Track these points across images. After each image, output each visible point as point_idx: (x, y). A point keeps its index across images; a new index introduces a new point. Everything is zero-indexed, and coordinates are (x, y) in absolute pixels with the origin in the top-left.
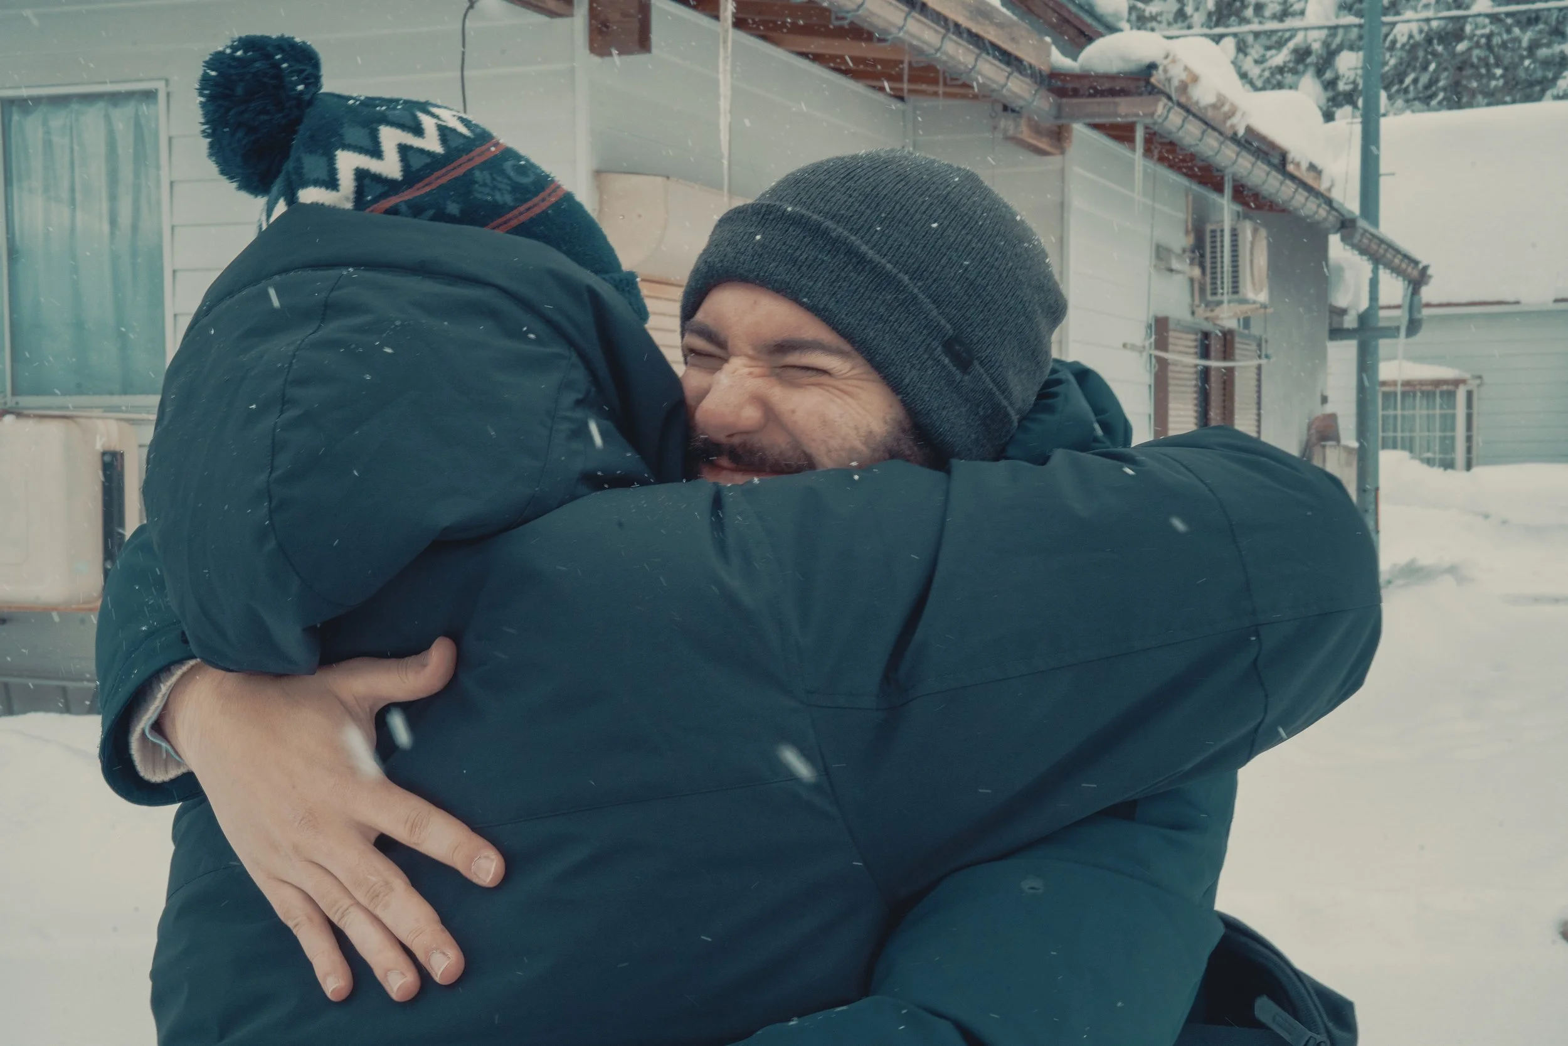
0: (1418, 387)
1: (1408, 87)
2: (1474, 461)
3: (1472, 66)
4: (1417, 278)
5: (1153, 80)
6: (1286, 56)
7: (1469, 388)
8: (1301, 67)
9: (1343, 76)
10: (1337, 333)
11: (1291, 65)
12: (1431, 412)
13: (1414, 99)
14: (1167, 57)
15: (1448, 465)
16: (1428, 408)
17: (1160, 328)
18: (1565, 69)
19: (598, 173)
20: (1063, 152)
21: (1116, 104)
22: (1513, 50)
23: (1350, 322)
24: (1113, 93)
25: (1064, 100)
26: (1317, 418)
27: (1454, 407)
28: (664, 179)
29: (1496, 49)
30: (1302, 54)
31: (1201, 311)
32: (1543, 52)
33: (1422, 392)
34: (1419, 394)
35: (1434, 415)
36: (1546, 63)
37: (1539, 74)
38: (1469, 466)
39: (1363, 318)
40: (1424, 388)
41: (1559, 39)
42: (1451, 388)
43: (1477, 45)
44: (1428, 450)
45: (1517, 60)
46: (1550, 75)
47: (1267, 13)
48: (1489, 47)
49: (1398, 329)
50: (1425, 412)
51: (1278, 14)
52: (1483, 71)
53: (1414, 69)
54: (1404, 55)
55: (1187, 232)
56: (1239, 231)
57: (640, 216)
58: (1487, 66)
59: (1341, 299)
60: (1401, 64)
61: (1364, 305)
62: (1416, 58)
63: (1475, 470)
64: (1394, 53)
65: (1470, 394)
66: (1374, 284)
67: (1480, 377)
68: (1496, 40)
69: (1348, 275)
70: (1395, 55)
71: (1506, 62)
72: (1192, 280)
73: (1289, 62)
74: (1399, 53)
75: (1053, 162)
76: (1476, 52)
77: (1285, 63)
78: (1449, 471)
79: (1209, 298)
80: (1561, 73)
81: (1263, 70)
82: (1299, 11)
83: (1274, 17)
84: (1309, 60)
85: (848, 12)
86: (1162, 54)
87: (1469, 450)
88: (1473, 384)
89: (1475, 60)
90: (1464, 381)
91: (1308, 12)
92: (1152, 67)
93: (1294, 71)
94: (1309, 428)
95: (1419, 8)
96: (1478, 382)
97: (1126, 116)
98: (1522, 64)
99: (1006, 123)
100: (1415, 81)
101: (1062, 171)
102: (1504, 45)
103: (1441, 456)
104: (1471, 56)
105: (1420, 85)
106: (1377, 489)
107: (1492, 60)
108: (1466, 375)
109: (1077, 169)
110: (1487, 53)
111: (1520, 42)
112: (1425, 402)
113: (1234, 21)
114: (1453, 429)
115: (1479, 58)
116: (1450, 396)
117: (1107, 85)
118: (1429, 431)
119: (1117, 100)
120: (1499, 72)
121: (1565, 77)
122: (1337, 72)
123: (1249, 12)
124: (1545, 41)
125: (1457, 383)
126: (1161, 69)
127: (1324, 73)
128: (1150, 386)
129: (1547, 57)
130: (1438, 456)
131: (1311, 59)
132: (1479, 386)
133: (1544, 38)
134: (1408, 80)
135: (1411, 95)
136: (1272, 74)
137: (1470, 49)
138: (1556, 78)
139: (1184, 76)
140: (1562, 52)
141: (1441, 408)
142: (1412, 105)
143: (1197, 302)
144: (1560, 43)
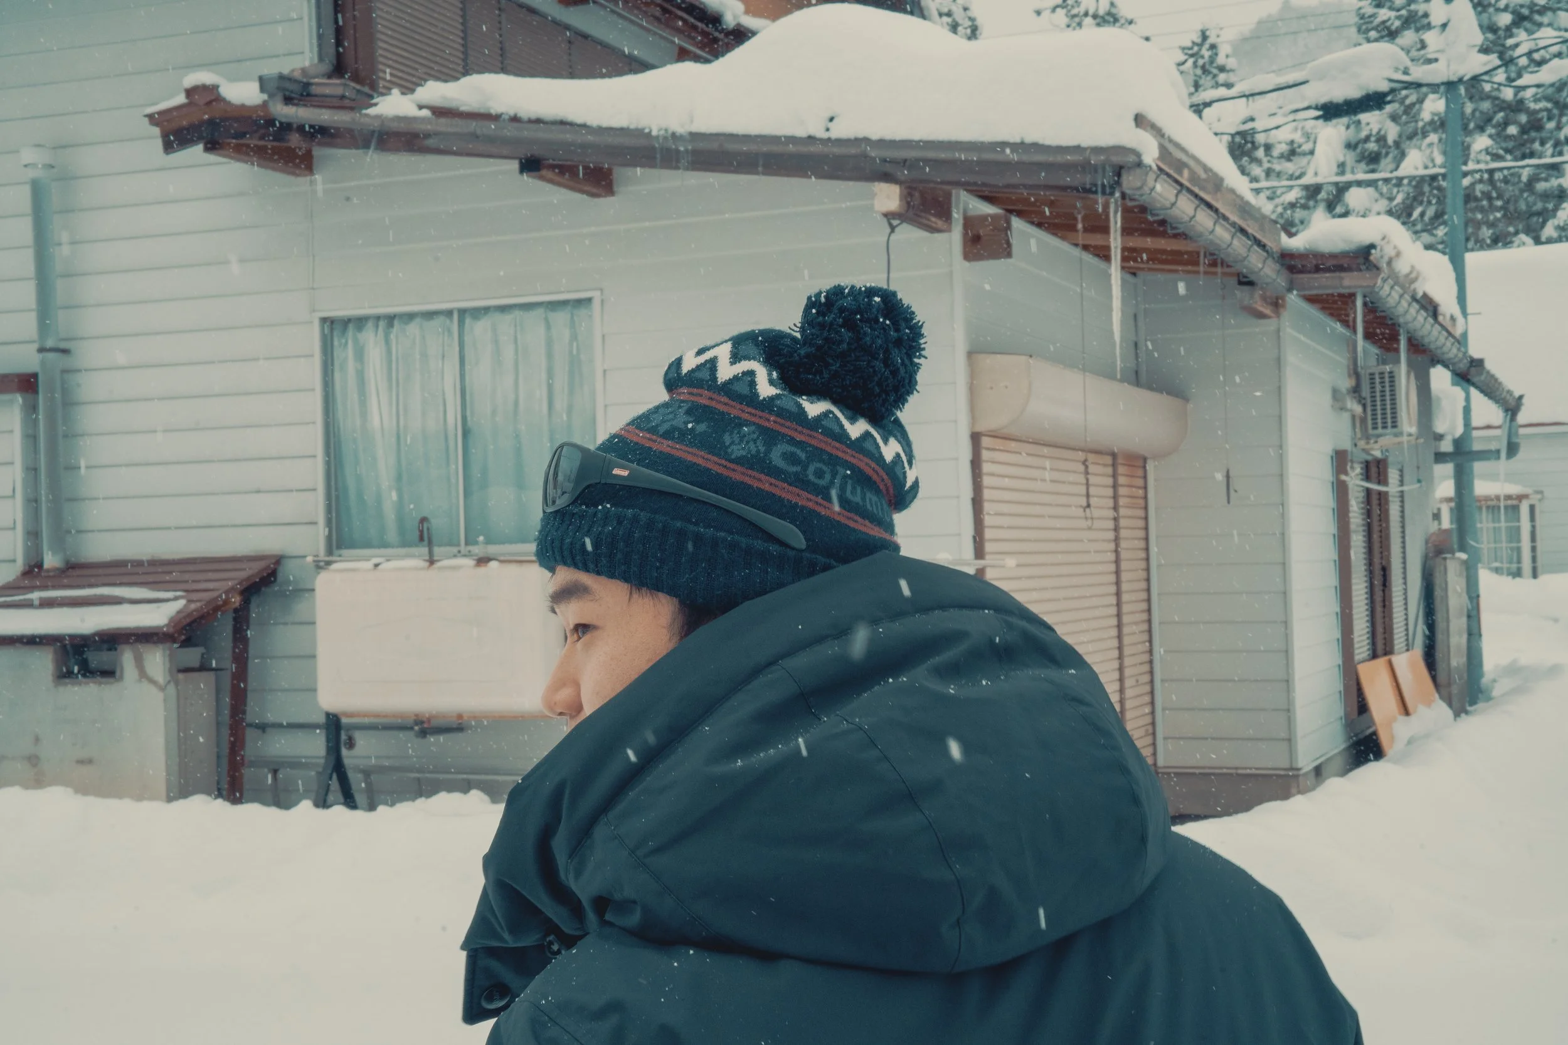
0: (1483, 503)
1: (1416, 220)
2: (1539, 570)
3: (1476, 199)
4: (1512, 407)
5: (1372, 258)
6: (1298, 193)
7: (1532, 502)
8: (1311, 203)
9: (1354, 211)
10: (1440, 457)
11: (1303, 201)
12: (1497, 525)
13: (1424, 231)
14: (1383, 239)
15: (1518, 574)
16: (1493, 521)
17: (1340, 460)
18: (1564, 202)
19: (970, 354)
20: (1278, 315)
21: (1342, 278)
22: (1514, 184)
23: (1446, 446)
24: (1340, 268)
25: (1295, 276)
26: (1433, 534)
27: (1518, 520)
28: (1028, 357)
29: (1498, 184)
30: (1313, 191)
31: (1362, 444)
32: (1541, 186)
33: (1488, 507)
34: (1484, 509)
35: (1500, 528)
36: (1546, 196)
37: (1539, 206)
38: (1535, 575)
39: (1458, 443)
40: (1490, 503)
41: (1555, 173)
42: (1515, 502)
43: (1481, 181)
44: (1496, 561)
45: (1517, 192)
46: (1550, 206)
47: (1276, 153)
48: (1491, 181)
49: (1498, 452)
50: (1491, 525)
51: (1285, 154)
52: (1485, 203)
53: (1421, 203)
54: (1411, 190)
55: (1349, 376)
56: (1396, 374)
57: (1006, 387)
58: (1490, 199)
59: (1440, 427)
60: (1407, 198)
61: (1459, 431)
62: (1422, 194)
63: (1543, 578)
64: (1401, 189)
65: (1532, 508)
66: (1467, 410)
67: (1541, 492)
68: (1498, 176)
69: (1444, 403)
70: (1403, 191)
71: (1507, 196)
72: (1353, 417)
73: (1301, 198)
74: (1406, 189)
75: (1270, 325)
76: (1479, 187)
77: (1297, 199)
78: (1518, 580)
79: (1371, 431)
80: (1560, 204)
81: (1276, 206)
82: (1307, 152)
83: (1282, 156)
84: (1320, 197)
85: (1182, 223)
86: (1380, 237)
87: (1534, 559)
88: (1534, 500)
89: (1478, 194)
90: (1526, 496)
91: (1317, 152)
92: (1372, 246)
93: (1305, 207)
94: (1427, 542)
95: (1423, 147)
96: (1539, 496)
97: (1349, 287)
98: (1522, 196)
99: (1241, 293)
100: (1422, 214)
101: (1278, 331)
102: (1506, 181)
103: (1508, 565)
104: (1474, 190)
105: (1426, 218)
106: (1478, 596)
107: (1494, 194)
108: (1528, 491)
109: (1289, 330)
110: (1490, 188)
111: (1520, 176)
112: (1490, 516)
113: (1246, 161)
114: (1519, 541)
115: (1483, 193)
116: (1516, 509)
117: (1330, 263)
118: (1495, 542)
119: (1343, 274)
120: (1499, 203)
121: (1564, 209)
122: (1347, 206)
123: (1260, 153)
124: (1543, 175)
125: (1521, 497)
126: (1379, 248)
127: (1334, 208)
128: (1334, 509)
129: (1545, 191)
130: (1505, 566)
131: (1323, 195)
132: (1540, 500)
133: (1542, 173)
134: (1416, 214)
135: (1419, 227)
136: (1285, 209)
137: (1473, 184)
138: (1556, 209)
139: (1393, 253)
140: (1560, 186)
141: (1506, 521)
142: (1420, 237)
143: (1359, 435)
144: (1557, 177)
